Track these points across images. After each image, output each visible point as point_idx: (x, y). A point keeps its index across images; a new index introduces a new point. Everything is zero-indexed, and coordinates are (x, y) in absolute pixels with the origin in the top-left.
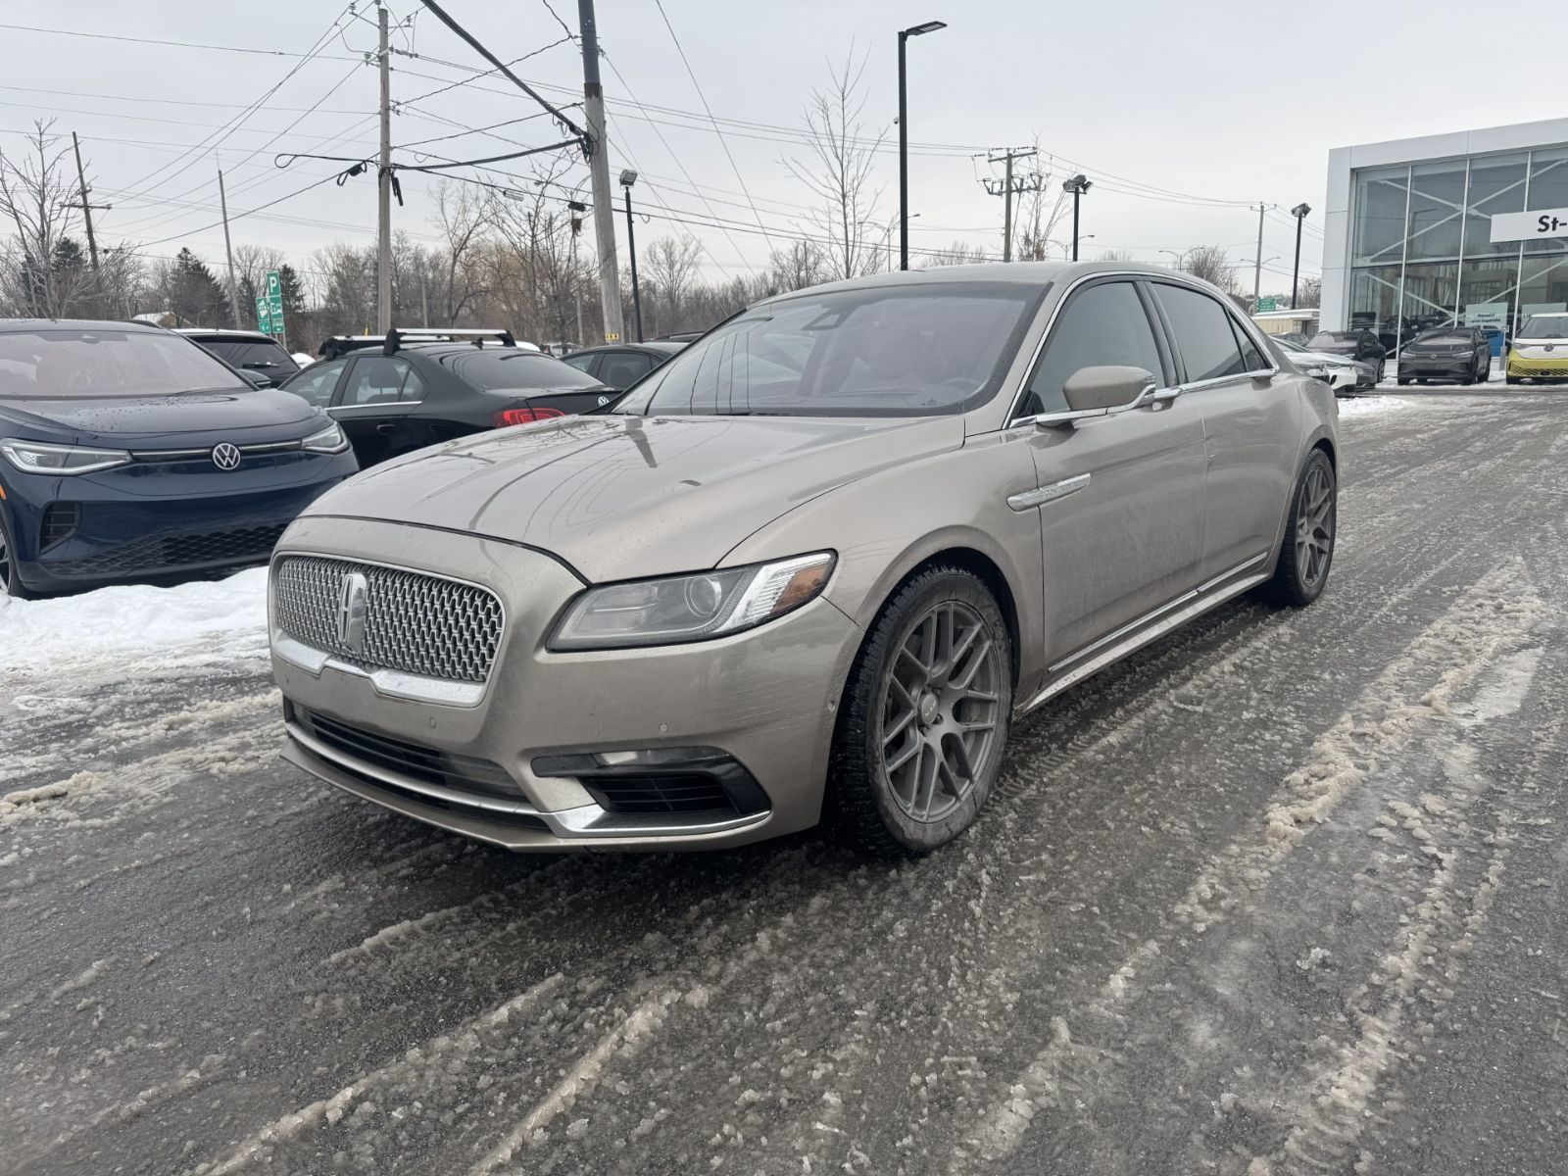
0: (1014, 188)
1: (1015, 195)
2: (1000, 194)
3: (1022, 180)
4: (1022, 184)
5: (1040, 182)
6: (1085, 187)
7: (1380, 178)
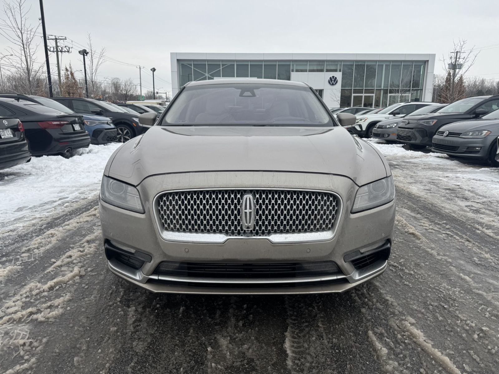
0: (59, 50)
1: (60, 53)
2: (53, 52)
3: (62, 48)
4: (62, 49)
5: (69, 50)
6: (87, 53)
7: (185, 63)
